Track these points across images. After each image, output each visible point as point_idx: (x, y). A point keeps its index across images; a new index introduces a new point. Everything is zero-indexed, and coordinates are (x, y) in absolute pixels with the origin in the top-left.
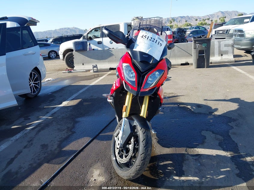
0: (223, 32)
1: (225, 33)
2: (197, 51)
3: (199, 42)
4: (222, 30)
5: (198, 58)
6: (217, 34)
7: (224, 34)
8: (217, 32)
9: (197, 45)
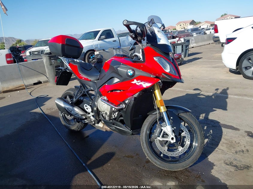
0: (38, 53)
1: (40, 53)
2: (53, 67)
3: (54, 58)
4: (36, 51)
5: (55, 74)
6: (33, 55)
7: (40, 55)
8: (32, 53)
9: (52, 61)
